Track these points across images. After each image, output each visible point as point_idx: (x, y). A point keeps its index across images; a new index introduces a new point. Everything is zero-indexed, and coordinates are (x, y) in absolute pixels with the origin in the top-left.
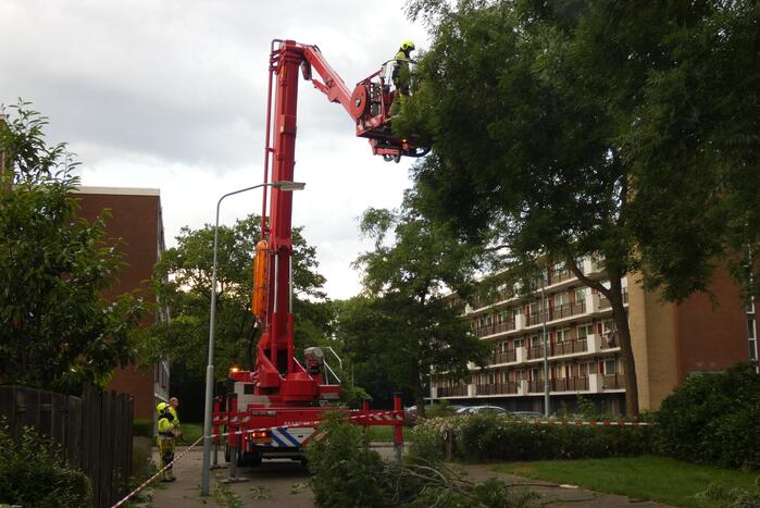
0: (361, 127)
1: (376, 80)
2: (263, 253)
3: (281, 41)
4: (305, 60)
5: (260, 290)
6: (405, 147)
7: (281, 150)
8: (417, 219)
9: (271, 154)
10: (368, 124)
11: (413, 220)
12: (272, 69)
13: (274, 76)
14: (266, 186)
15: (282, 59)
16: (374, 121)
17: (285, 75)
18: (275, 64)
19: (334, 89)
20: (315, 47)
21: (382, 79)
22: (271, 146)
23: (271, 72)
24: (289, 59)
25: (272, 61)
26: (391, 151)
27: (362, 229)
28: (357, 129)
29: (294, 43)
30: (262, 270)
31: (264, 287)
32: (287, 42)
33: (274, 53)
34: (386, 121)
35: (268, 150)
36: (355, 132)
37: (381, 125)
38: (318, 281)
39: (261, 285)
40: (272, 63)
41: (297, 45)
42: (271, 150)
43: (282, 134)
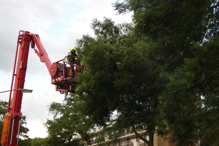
0: (53, 80)
1: (62, 62)
2: (8, 118)
3: (23, 31)
4: (33, 40)
5: (5, 134)
6: (70, 89)
7: (20, 75)
8: (70, 107)
9: (15, 76)
10: (57, 80)
11: (68, 107)
12: (19, 42)
13: (19, 45)
14: (11, 91)
15: (24, 38)
16: (59, 79)
17: (24, 45)
18: (20, 40)
19: (43, 56)
20: (37, 35)
21: (64, 63)
22: (15, 73)
23: (18, 43)
24: (26, 39)
25: (19, 39)
26: (64, 90)
27: (50, 110)
28: (52, 81)
29: (29, 32)
30: (7, 125)
31: (7, 133)
32: (26, 32)
33: (20, 36)
34: (65, 79)
35: (14, 75)
36: (51, 82)
37: (63, 81)
38: (26, 130)
39: (6, 132)
40: (19, 40)
41: (30, 34)
42: (15, 75)
43: (21, 69)
